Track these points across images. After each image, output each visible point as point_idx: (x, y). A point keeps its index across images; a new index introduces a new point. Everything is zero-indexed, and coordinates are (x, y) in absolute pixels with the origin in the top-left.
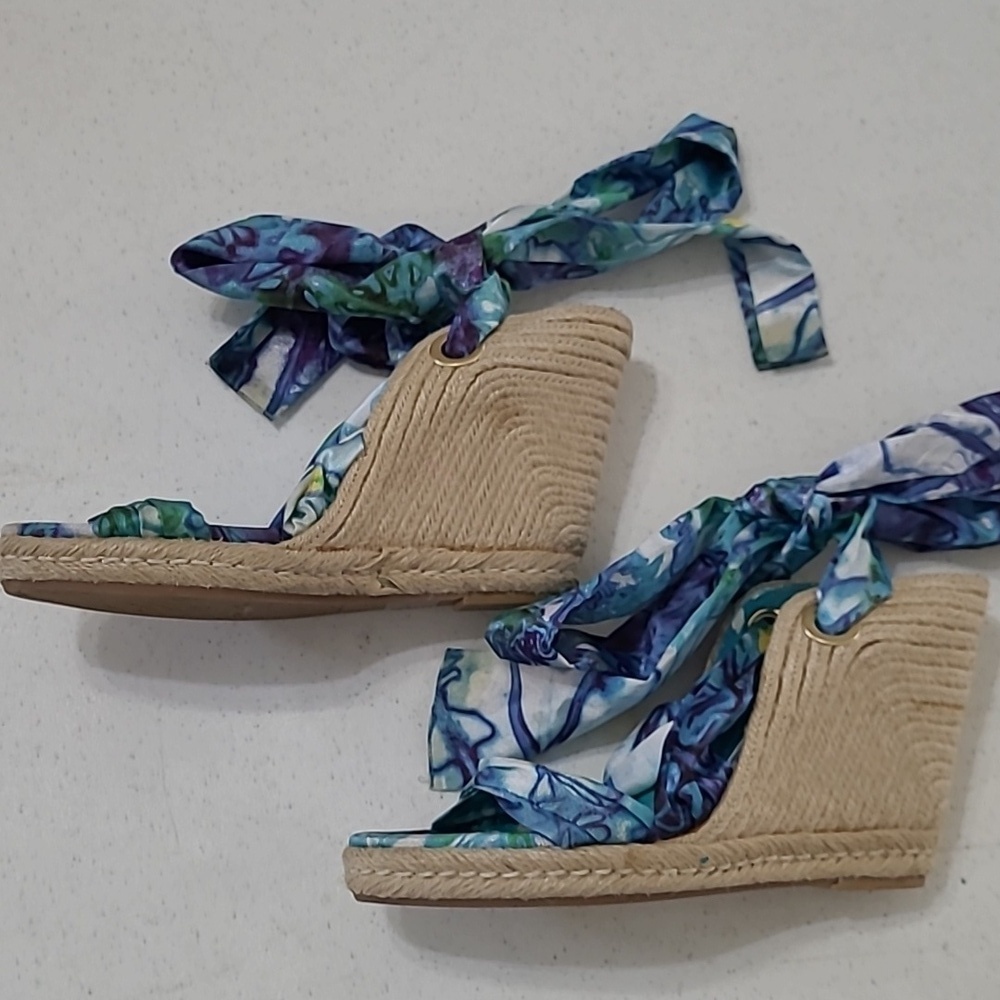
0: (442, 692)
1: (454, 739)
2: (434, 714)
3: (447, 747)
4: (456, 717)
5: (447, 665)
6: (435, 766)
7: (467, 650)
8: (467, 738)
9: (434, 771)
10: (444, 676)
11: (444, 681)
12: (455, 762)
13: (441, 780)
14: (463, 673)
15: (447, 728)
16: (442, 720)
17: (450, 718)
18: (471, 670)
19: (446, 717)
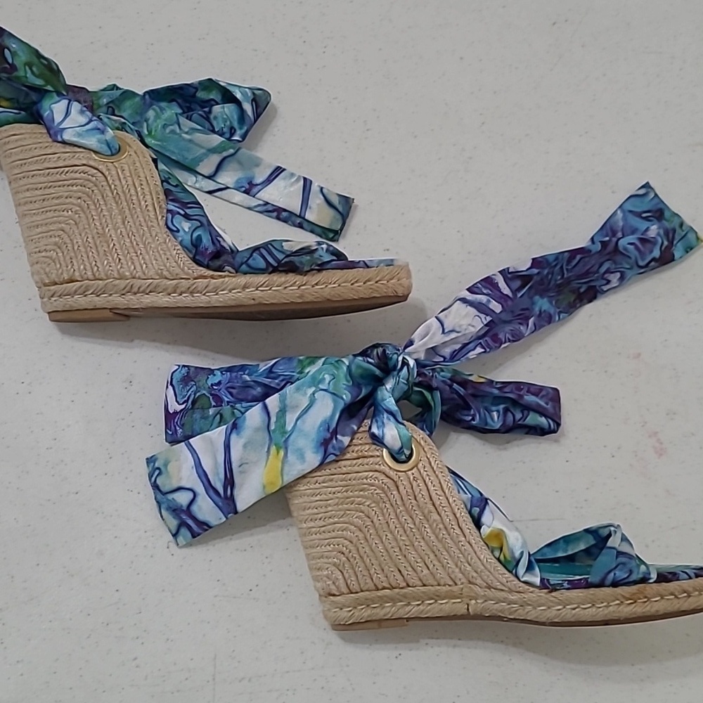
0: (156, 487)
1: (176, 510)
2: (157, 502)
3: (174, 518)
4: (170, 496)
5: (151, 469)
6: (174, 532)
7: (158, 454)
8: (182, 506)
9: (175, 535)
10: (152, 476)
11: (153, 479)
12: (182, 524)
13: (181, 539)
14: (163, 469)
15: (168, 505)
16: (163, 503)
17: (168, 499)
18: (166, 465)
19: (165, 500)
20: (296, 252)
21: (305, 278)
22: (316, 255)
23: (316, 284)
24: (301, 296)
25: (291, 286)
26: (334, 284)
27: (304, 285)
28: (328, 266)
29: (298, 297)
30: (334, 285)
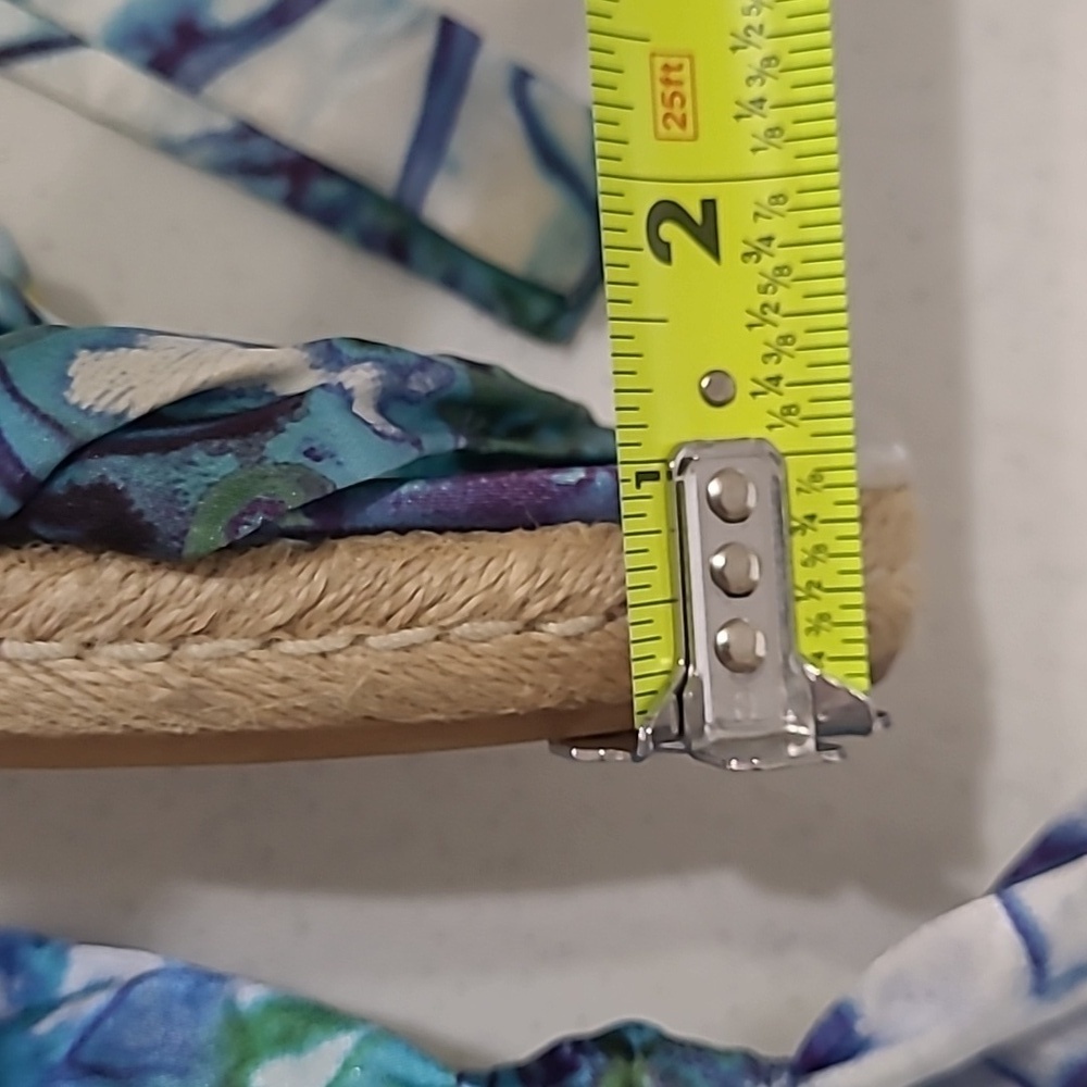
20: (154, 417)
21: (214, 586)
22: (282, 447)
23: (290, 627)
24: (190, 700)
25: (119, 638)
26: (408, 625)
27: (208, 631)
28: (376, 512)
29: (168, 705)
30: (410, 635)
